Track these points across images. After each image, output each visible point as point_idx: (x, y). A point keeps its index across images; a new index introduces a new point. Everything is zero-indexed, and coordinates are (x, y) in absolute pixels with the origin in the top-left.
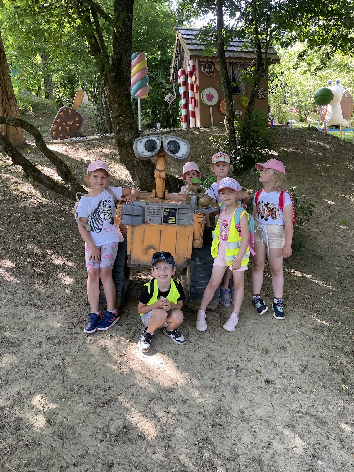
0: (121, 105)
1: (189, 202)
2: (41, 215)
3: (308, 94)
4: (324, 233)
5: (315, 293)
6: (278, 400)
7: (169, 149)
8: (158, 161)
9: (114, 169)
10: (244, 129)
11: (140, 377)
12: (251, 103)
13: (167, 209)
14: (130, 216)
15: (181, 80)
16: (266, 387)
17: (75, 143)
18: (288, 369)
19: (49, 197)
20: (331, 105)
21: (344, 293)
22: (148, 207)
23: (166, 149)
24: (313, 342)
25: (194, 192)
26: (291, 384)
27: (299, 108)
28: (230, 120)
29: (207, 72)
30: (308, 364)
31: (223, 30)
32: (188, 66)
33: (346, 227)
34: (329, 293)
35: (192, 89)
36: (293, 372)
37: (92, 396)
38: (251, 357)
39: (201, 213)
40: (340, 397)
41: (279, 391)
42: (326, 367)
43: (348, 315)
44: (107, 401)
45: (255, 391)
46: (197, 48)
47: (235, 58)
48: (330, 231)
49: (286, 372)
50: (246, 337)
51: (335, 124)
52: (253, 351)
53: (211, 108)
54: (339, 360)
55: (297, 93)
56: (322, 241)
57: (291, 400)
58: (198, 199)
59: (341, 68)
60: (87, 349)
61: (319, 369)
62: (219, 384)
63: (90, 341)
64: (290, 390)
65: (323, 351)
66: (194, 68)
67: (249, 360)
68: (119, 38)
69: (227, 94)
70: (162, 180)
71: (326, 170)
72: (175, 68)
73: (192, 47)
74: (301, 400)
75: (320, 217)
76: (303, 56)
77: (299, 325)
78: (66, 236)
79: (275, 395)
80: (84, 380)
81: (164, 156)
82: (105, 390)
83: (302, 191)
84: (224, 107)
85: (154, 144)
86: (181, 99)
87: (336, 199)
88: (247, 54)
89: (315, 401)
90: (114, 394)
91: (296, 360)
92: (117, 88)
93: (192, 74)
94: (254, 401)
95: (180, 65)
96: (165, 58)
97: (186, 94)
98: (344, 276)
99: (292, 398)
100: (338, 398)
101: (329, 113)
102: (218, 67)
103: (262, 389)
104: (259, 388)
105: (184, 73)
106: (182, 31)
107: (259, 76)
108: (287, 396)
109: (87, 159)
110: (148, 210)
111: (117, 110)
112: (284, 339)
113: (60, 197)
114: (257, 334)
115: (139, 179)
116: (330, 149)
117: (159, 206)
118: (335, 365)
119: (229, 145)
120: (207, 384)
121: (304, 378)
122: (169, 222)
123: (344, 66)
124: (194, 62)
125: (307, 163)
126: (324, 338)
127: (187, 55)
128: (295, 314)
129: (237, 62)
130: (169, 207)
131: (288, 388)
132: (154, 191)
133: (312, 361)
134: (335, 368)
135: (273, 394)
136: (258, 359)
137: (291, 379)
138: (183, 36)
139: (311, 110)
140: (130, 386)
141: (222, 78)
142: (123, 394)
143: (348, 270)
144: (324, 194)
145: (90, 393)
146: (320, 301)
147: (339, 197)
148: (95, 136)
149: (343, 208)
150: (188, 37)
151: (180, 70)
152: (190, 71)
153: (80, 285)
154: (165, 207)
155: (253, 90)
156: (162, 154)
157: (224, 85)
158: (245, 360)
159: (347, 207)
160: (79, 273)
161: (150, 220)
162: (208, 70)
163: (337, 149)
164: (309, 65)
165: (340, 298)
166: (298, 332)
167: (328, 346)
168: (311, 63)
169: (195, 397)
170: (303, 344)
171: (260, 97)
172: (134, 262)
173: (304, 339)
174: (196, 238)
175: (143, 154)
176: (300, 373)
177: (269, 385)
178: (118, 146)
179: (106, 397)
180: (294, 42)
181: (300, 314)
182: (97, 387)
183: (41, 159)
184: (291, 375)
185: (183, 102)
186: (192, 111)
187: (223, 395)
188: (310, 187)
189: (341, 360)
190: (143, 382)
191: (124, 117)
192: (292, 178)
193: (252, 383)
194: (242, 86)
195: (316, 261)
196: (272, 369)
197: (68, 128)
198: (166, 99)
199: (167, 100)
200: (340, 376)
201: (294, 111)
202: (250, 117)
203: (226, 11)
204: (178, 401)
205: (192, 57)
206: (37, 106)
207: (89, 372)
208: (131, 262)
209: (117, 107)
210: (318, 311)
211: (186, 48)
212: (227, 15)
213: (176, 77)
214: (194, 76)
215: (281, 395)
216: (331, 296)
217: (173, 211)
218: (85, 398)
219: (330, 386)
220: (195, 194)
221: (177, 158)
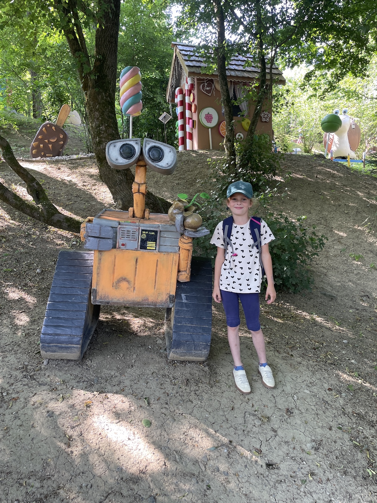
0: (102, 114)
1: (173, 223)
2: (4, 240)
3: (313, 124)
4: (335, 269)
5: (327, 341)
6: (283, 494)
7: (150, 156)
8: (137, 172)
9: (98, 191)
10: (245, 151)
11: (95, 459)
12: (253, 123)
13: (146, 231)
14: (96, 239)
15: (178, 99)
16: (267, 473)
17: (57, 162)
18: (298, 447)
19: (17, 220)
20: (338, 135)
21: (361, 341)
22: (120, 228)
23: (146, 156)
24: (328, 407)
25: (179, 210)
26: (302, 468)
27: (303, 138)
28: (230, 141)
29: (207, 91)
30: (323, 439)
31: (224, 43)
32: (186, 84)
33: (359, 263)
34: (345, 341)
35: (190, 109)
36: (303, 450)
37: (22, 488)
38: (248, 429)
39: (189, 238)
40: (366, 487)
41: (285, 480)
42: (346, 444)
43: (369, 369)
44: (43, 496)
45: (253, 480)
46: (196, 65)
47: (237, 77)
48: (341, 267)
49: (295, 451)
50: (242, 400)
51: (342, 156)
52: (251, 420)
53: (210, 129)
54: (362, 432)
55: (301, 123)
56: (334, 278)
57: (302, 494)
58: (184, 219)
59: (349, 95)
60: (27, 417)
61: (338, 446)
62: (203, 469)
63: (34, 405)
64: (300, 477)
65: (341, 419)
66: (192, 86)
67: (246, 433)
68: (103, 38)
69: (227, 112)
70: (141, 195)
71: (336, 199)
72: (172, 86)
73: (191, 64)
74: (315, 492)
75: (329, 250)
76: (311, 77)
77: (311, 383)
78: (29, 265)
79: (279, 486)
80: (14, 464)
81: (145, 166)
82: (42, 479)
83: (309, 221)
84: (224, 130)
85: (131, 150)
86: (177, 120)
87: (348, 231)
88: (250, 73)
89: (333, 494)
90: (54, 485)
91: (307, 433)
92: (99, 93)
93: (190, 93)
94: (251, 495)
95: (178, 84)
96: (163, 78)
97: (183, 114)
98: (360, 320)
99: (302, 490)
100: (363, 488)
101: (336, 144)
102: (218, 87)
103: (262, 476)
104: (259, 475)
105: (181, 92)
106: (180, 47)
107: (263, 93)
108: (295, 486)
109: (69, 180)
110: (121, 232)
111: (98, 119)
112: (291, 403)
113: (31, 220)
114: (256, 395)
115: (122, 199)
116: (340, 177)
117: (135, 227)
118: (358, 440)
119: (228, 168)
120: (188, 470)
121: (318, 459)
122: (148, 248)
123: (353, 93)
124: (193, 80)
125: (314, 191)
126: (341, 401)
127: (185, 72)
128: (305, 368)
129: (238, 82)
130: (148, 229)
131: (297, 475)
132: (131, 209)
133: (328, 434)
134: (359, 445)
135: (277, 484)
136: (257, 431)
137: (301, 461)
138: (181, 52)
139: (316, 142)
140: (79, 474)
141: (222, 95)
142: (68, 486)
143: (364, 313)
144: (334, 225)
145: (20, 484)
146: (334, 351)
147: (351, 229)
148: (80, 155)
149: (356, 241)
150: (186, 53)
151: (178, 89)
152: (188, 90)
153: (35, 327)
154: (143, 228)
155: (256, 109)
156: (141, 163)
157: (224, 103)
158: (240, 433)
159: (360, 240)
160: (37, 311)
161: (123, 245)
162: (208, 89)
163: (347, 177)
164: (315, 89)
165: (357, 347)
166: (309, 392)
167: (347, 412)
168: (317, 88)
169: (169, 490)
170: (315, 409)
171: (264, 120)
172: (101, 298)
173: (316, 404)
174: (181, 270)
175: (117, 162)
176: (313, 452)
177: (272, 471)
178: (98, 160)
179: (41, 491)
180: (301, 61)
181: (311, 369)
182: (32, 474)
183: (16, 178)
184: (302, 455)
185: (179, 122)
186: (189, 133)
187: (209, 487)
188: (318, 217)
189: (365, 433)
190: (98, 468)
191: (106, 127)
192: (297, 206)
193: (250, 468)
194: (244, 106)
195: (326, 301)
196: (275, 446)
197: (50, 146)
198: (160, 118)
199: (162, 119)
200: (364, 455)
201: (298, 141)
202: (252, 138)
203: (228, 26)
204: (144, 497)
205: (191, 74)
206: (23, 124)
207: (23, 451)
208: (98, 299)
209: (97, 115)
210: (332, 364)
211: (184, 64)
212: (229, 30)
213: (173, 96)
214: (192, 95)
215: (288, 486)
216: (347, 345)
217: (153, 233)
218: (12, 492)
219: (353, 472)
220: (182, 213)
221: (160, 167)
